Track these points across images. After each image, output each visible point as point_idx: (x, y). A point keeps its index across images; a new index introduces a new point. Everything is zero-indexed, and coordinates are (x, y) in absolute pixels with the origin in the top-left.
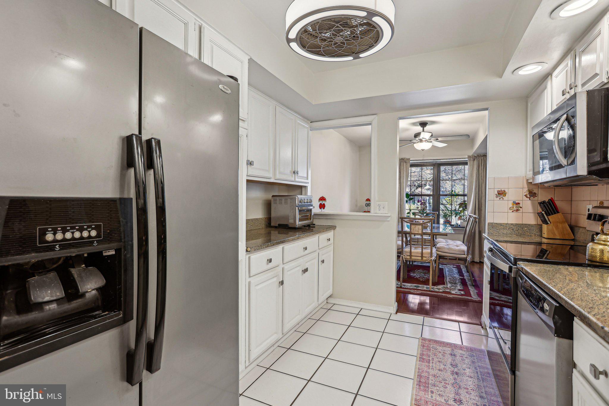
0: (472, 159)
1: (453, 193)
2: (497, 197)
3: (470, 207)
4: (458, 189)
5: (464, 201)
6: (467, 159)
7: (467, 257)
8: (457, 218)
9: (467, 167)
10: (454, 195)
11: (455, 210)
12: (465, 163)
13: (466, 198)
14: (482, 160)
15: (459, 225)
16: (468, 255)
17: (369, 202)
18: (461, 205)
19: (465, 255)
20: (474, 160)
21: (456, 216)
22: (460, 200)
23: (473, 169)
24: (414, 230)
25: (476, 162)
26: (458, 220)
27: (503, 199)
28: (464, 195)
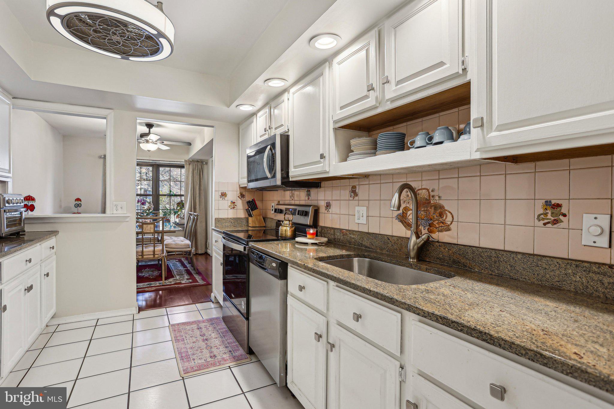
0: (188, 163)
1: (172, 193)
2: (221, 198)
3: (187, 206)
4: (175, 191)
5: (182, 201)
6: (184, 163)
7: (191, 250)
8: (175, 216)
9: (183, 170)
10: (172, 195)
11: (174, 209)
12: (182, 167)
13: (183, 198)
14: (196, 165)
15: (178, 223)
16: (192, 247)
17: (79, 202)
18: (178, 204)
19: (189, 248)
20: (190, 164)
21: (174, 215)
22: (178, 199)
23: (189, 171)
24: (145, 229)
25: (191, 166)
26: (176, 218)
27: (225, 199)
28: (181, 196)
